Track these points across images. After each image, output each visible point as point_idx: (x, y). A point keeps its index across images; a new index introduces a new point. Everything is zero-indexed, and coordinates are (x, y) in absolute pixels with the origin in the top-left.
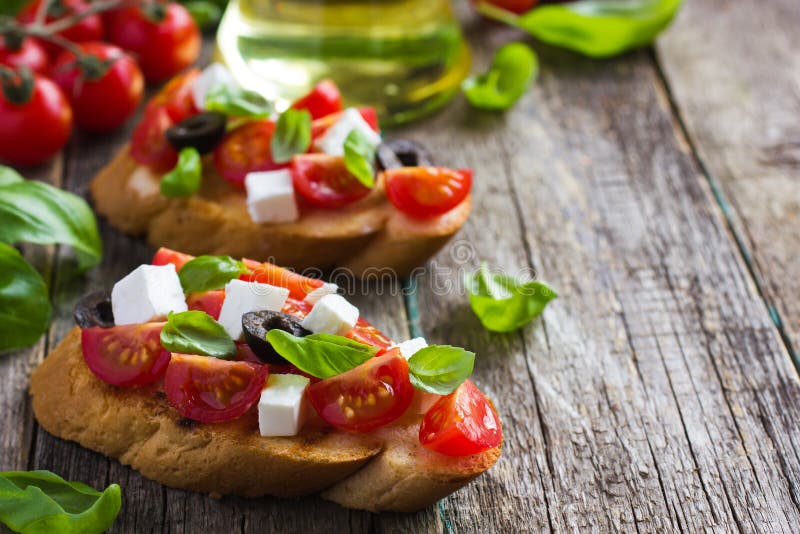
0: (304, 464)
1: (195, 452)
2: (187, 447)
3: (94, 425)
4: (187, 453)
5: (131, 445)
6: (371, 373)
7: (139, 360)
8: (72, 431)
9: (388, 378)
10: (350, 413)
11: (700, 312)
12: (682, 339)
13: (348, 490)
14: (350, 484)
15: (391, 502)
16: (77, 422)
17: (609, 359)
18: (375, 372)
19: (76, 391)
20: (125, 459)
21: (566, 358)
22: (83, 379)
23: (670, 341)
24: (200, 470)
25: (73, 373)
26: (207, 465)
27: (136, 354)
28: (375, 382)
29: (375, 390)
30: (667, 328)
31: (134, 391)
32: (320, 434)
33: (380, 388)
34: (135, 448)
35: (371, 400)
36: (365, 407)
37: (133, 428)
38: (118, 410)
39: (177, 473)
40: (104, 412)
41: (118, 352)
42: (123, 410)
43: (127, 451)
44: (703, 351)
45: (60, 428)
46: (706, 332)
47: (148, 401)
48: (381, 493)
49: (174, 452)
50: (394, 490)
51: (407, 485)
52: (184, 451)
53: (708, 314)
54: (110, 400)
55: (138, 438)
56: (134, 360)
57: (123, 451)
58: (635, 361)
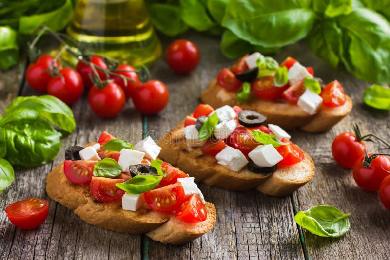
0: (137, 222)
1: (100, 212)
2: (97, 210)
3: (65, 197)
4: (96, 213)
5: (78, 207)
6: (169, 190)
7: (84, 174)
8: (58, 198)
9: (175, 193)
10: (159, 205)
11: (270, 235)
12: (259, 247)
13: (154, 233)
14: (156, 231)
15: (169, 240)
16: (60, 195)
17: (226, 254)
18: (171, 190)
19: (61, 183)
20: (76, 211)
21: (208, 253)
22: (64, 179)
23: (254, 248)
24: (100, 219)
25: (61, 177)
26: (103, 218)
27: (83, 172)
28: (170, 194)
29: (169, 197)
30: (254, 241)
31: (81, 186)
32: (146, 211)
33: (172, 197)
34: (79, 208)
35: (167, 201)
36: (165, 203)
37: (79, 200)
38: (74, 193)
39: (92, 220)
40: (69, 193)
41: (77, 171)
42: (76, 193)
43: (76, 208)
44: (268, 253)
45: (54, 197)
46: (270, 244)
47: (85, 191)
48: (166, 236)
49: (92, 211)
50: (171, 235)
51: (175, 234)
52: (95, 212)
53: (273, 236)
54: (72, 189)
55: (81, 204)
56: (82, 174)
57: (75, 209)
58: (237, 256)
